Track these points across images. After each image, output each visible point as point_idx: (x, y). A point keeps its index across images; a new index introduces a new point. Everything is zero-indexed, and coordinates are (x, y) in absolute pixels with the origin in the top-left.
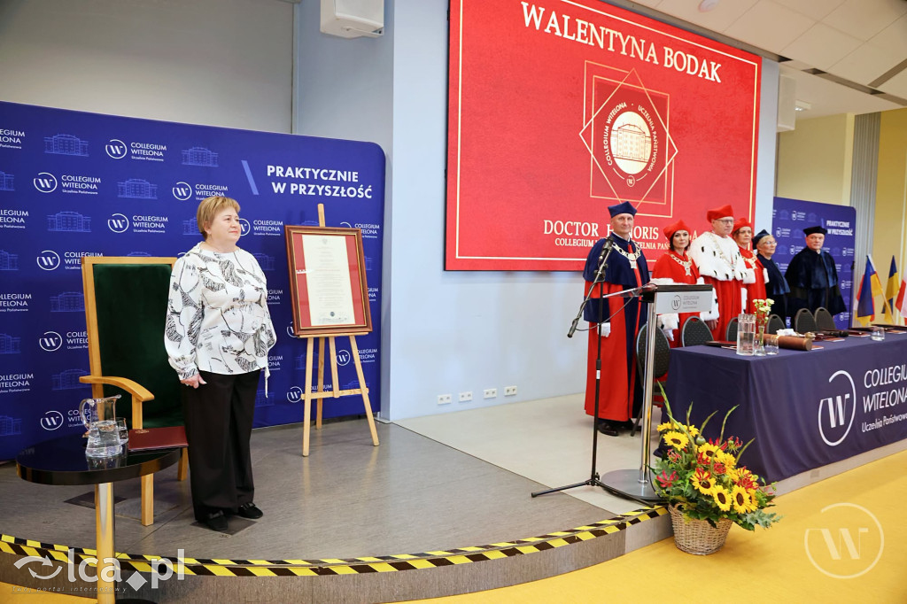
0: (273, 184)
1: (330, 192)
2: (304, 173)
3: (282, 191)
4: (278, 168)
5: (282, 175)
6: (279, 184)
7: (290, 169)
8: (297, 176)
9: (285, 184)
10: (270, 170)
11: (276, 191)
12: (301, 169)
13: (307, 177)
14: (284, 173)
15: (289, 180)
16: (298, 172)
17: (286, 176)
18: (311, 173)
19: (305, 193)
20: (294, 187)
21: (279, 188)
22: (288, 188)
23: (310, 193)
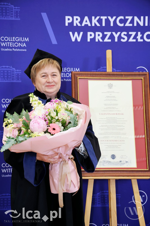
0: (71, 33)
1: (126, 38)
2: (100, 21)
3: (79, 40)
4: (75, 17)
5: (79, 25)
6: (76, 33)
7: (86, 18)
8: (93, 25)
9: (81, 33)
10: (68, 20)
11: (73, 40)
12: (98, 18)
13: (104, 25)
14: (81, 22)
15: (86, 29)
16: (95, 21)
17: (83, 25)
18: (107, 21)
19: (101, 40)
20: (90, 36)
21: (76, 37)
22: (85, 37)
23: (106, 40)
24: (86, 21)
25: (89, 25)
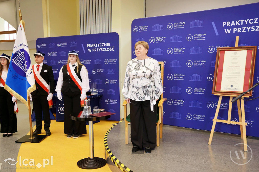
24: (233, 24)
25: (235, 25)
